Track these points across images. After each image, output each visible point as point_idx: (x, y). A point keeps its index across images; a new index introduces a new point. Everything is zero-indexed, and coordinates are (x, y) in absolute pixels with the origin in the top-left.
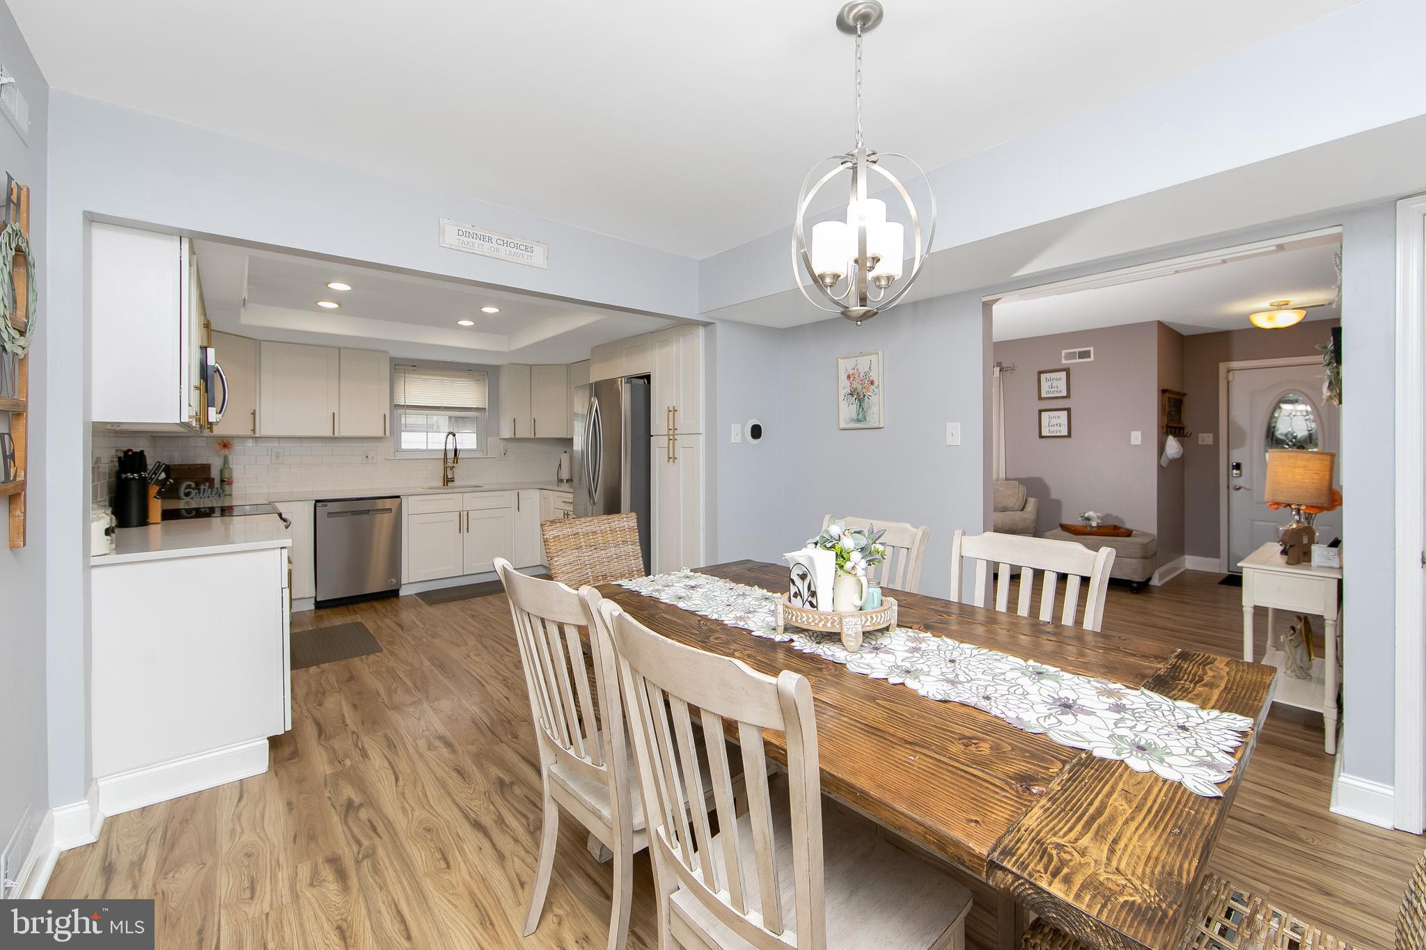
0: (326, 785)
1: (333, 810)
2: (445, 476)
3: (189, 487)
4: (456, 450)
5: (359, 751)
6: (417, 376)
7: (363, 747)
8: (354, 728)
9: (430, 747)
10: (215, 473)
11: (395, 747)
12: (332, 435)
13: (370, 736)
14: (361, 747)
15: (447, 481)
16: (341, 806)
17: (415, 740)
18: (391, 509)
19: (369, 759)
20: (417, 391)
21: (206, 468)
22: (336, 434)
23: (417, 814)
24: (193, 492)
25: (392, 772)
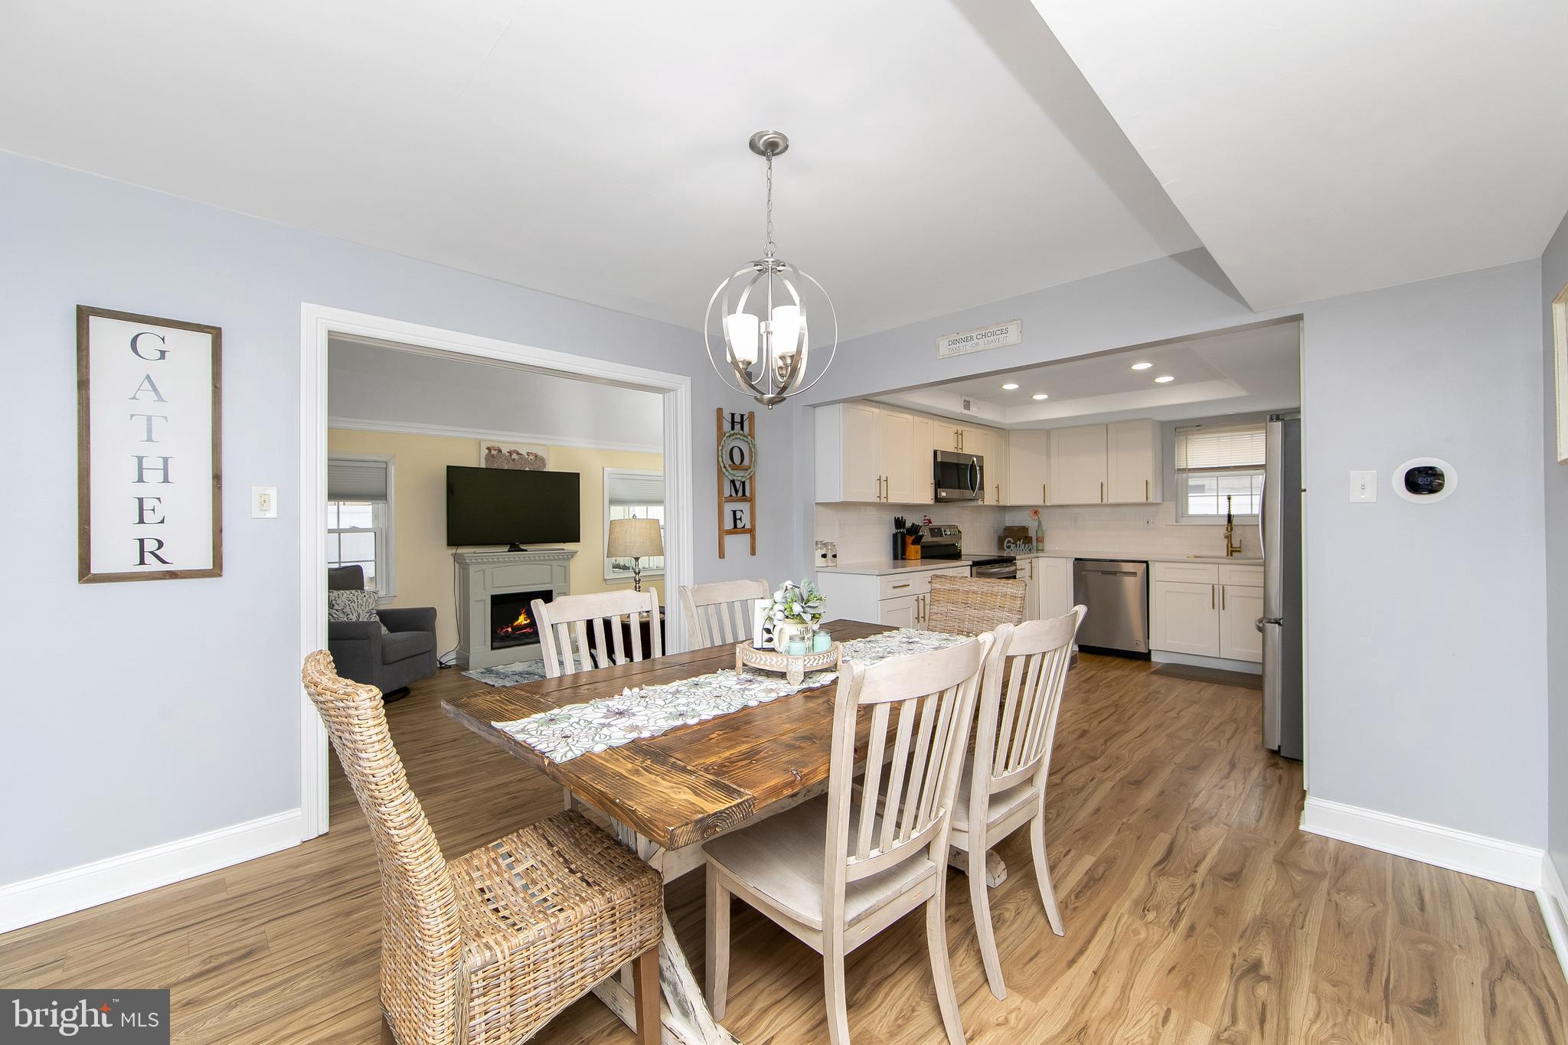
2: (1230, 545)
3: (1009, 542)
4: (1229, 516)
6: (1202, 436)
10: (1032, 533)
12: (1100, 502)
15: (1232, 551)
18: (1135, 573)
20: (1200, 452)
21: (1024, 529)
22: (1105, 501)
24: (1013, 546)
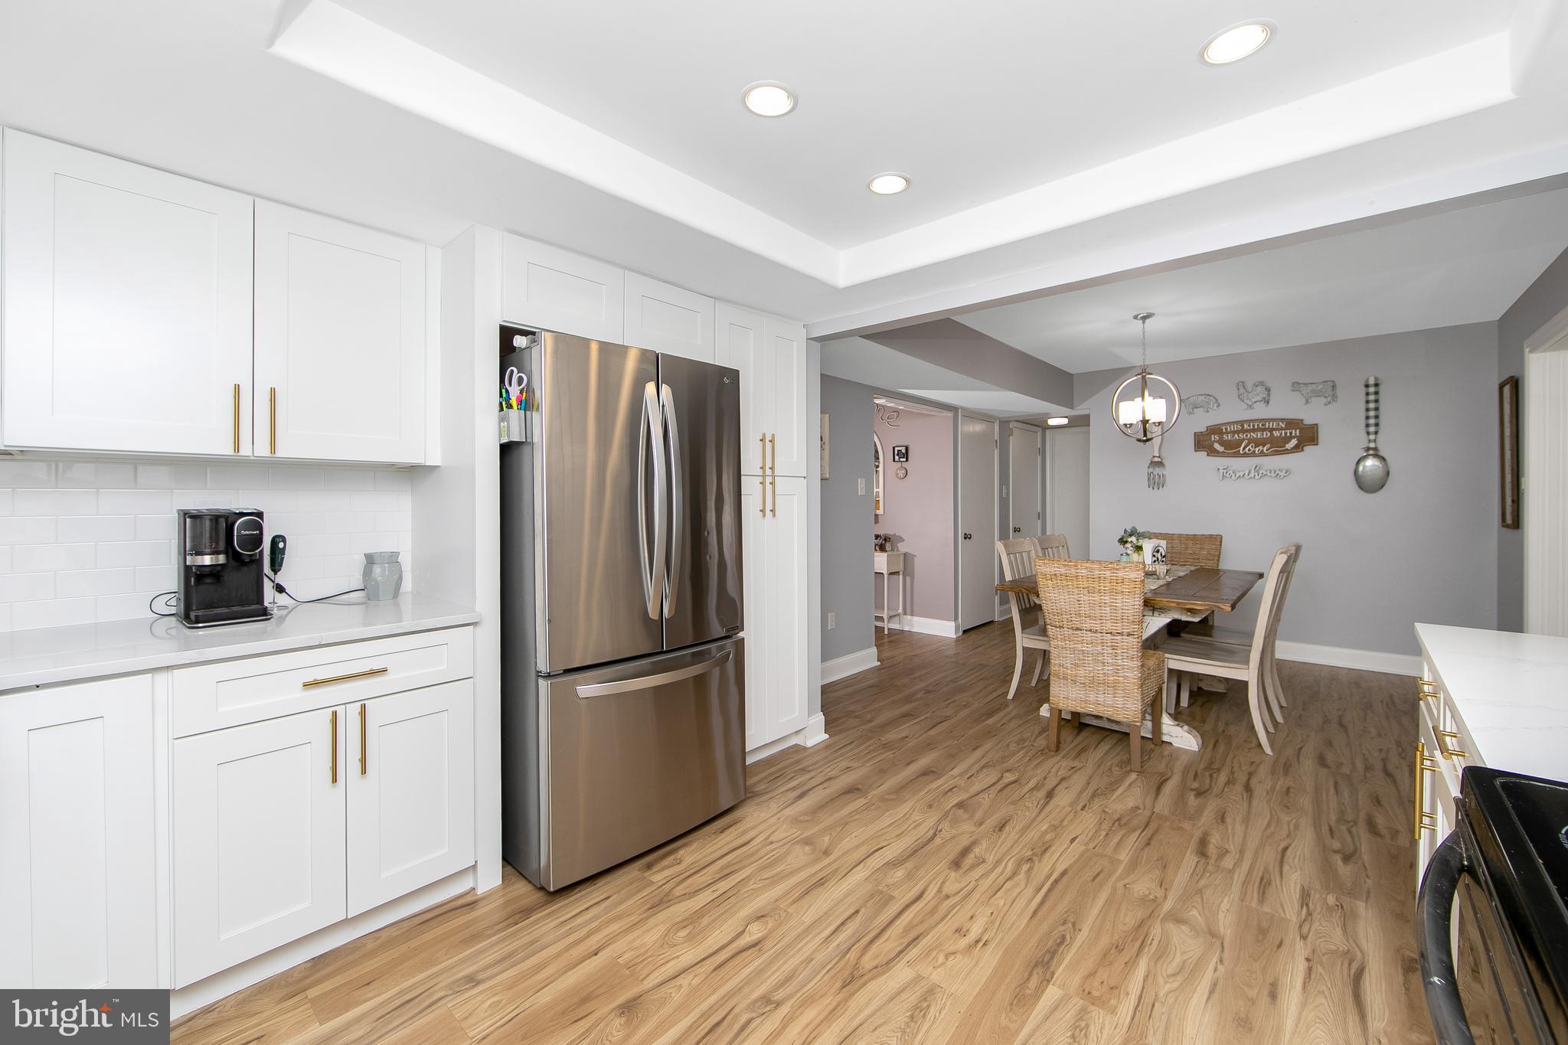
0: (1368, 892)
1: (1367, 865)
5: (1311, 904)
7: (1302, 907)
8: (1299, 944)
9: (1223, 853)
11: (1262, 879)
13: (1283, 915)
14: (1305, 907)
16: (1356, 863)
17: (1231, 872)
19: (1303, 888)
23: (1287, 819)
25: (1286, 857)
